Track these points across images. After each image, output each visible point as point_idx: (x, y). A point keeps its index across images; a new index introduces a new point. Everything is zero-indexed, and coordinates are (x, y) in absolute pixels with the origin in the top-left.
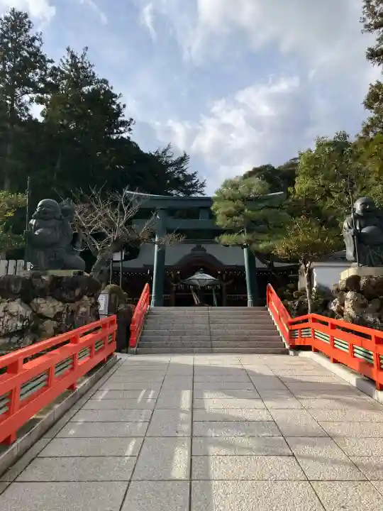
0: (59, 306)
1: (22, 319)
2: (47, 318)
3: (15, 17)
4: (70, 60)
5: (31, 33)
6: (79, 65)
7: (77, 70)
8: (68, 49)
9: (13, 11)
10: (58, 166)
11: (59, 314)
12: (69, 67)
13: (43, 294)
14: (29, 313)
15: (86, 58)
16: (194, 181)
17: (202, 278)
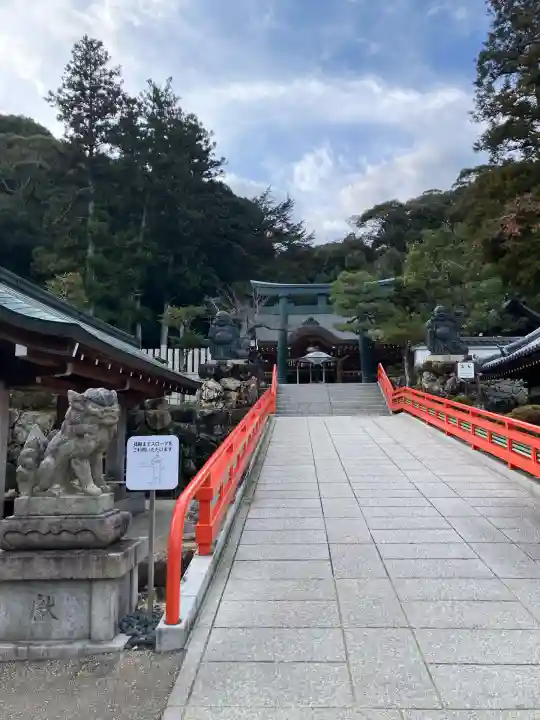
0: (238, 383)
1: (217, 391)
2: (231, 390)
3: (87, 46)
4: (152, 95)
5: (109, 67)
6: (163, 99)
7: (160, 105)
8: (150, 81)
9: (86, 38)
10: (144, 224)
11: (239, 388)
12: (151, 103)
13: (227, 375)
14: (219, 388)
15: (170, 90)
16: (299, 232)
17: (315, 356)
